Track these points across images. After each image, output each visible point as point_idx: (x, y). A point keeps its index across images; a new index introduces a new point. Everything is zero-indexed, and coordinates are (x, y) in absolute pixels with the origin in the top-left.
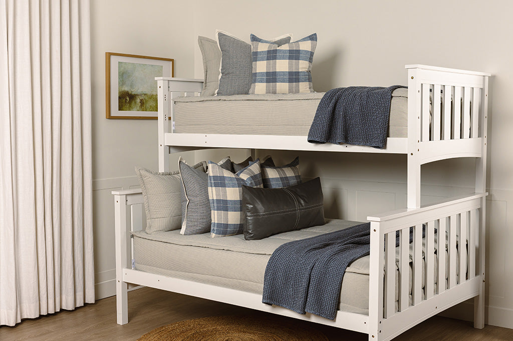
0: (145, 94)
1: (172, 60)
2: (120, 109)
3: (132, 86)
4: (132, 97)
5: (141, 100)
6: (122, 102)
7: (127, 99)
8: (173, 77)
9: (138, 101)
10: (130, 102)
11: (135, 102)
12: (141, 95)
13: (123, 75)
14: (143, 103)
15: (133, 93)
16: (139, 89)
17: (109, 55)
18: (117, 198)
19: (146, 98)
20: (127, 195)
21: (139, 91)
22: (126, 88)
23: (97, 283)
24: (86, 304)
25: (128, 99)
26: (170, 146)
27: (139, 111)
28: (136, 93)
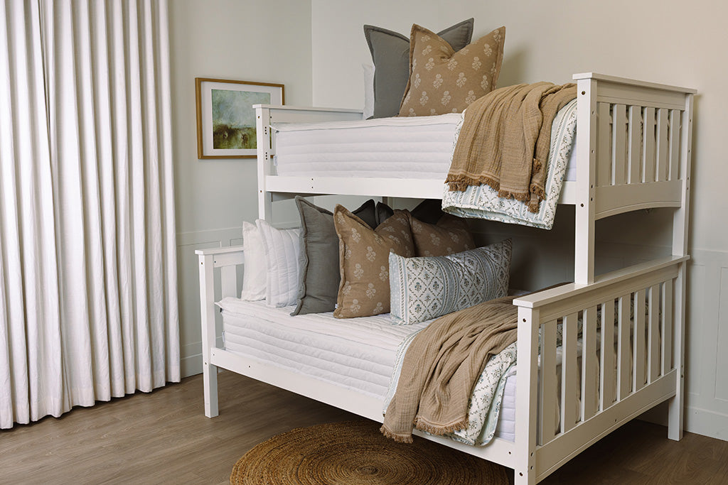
0: (249, 128)
1: (282, 86)
2: (215, 147)
3: (231, 118)
4: (232, 132)
5: (244, 136)
6: (219, 139)
7: (224, 135)
8: (283, 104)
9: (240, 136)
10: (229, 138)
11: (236, 139)
12: (243, 129)
13: (218, 106)
14: (247, 139)
15: (233, 127)
16: (239, 122)
17: (199, 81)
18: (202, 259)
19: (251, 133)
20: (213, 255)
21: (241, 124)
22: (223, 122)
23: (184, 357)
24: (169, 384)
25: (227, 134)
26: (272, 192)
27: (240, 148)
28: (237, 127)
